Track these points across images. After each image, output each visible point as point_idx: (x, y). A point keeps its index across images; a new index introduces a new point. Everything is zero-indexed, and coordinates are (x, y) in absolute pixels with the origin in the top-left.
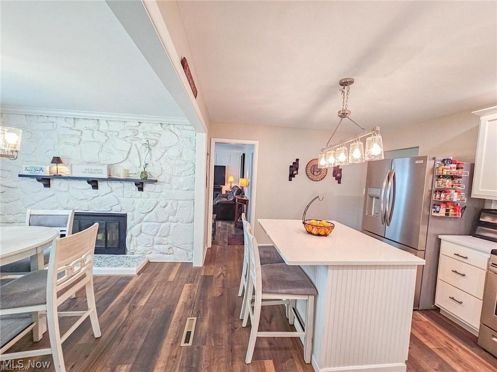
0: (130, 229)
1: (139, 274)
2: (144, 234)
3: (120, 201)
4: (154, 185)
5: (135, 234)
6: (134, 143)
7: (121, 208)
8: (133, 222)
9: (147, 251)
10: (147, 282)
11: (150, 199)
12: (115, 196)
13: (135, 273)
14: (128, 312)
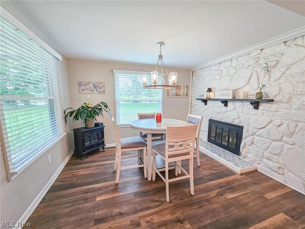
0: (245, 138)
1: (242, 174)
2: (255, 146)
3: (240, 116)
4: (269, 105)
5: (248, 143)
6: (255, 69)
7: (240, 121)
8: (247, 133)
9: (256, 161)
10: (244, 184)
11: (264, 117)
12: (237, 112)
13: (239, 172)
14: (216, 194)
